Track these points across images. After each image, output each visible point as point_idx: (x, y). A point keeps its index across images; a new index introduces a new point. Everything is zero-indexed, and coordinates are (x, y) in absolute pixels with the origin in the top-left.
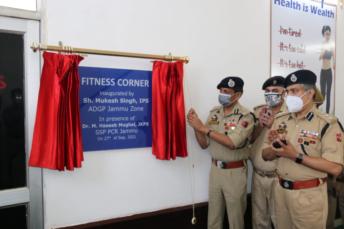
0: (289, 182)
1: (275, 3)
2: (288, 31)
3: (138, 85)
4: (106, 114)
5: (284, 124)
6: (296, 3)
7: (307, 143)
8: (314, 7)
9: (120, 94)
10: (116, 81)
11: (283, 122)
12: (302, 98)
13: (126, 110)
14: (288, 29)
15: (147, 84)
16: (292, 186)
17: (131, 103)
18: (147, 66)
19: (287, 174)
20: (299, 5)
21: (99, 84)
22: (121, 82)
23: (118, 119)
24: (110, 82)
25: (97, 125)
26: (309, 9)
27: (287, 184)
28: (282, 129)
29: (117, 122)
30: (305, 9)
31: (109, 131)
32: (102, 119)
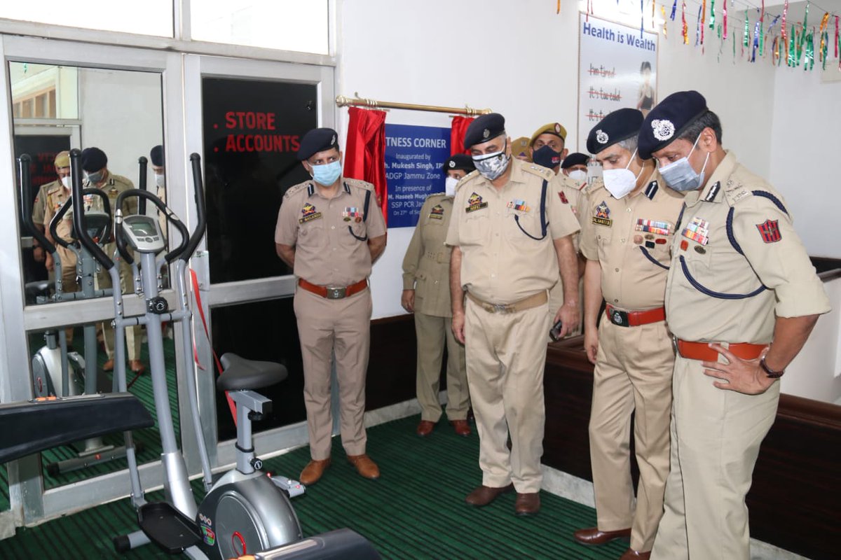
0: (622, 314)
1: (585, 32)
2: (600, 70)
3: (435, 146)
4: (402, 182)
5: (606, 206)
6: (609, 31)
7: (650, 245)
8: (631, 36)
9: (417, 157)
10: (412, 141)
11: (603, 202)
12: (630, 169)
13: (421, 177)
14: (599, 67)
15: (444, 144)
16: (627, 320)
17: (427, 168)
18: (445, 122)
19: (617, 301)
20: (613, 34)
21: (396, 145)
22: (417, 143)
23: (415, 189)
24: (406, 142)
25: (394, 196)
26: (625, 39)
27: (619, 317)
28: (602, 216)
29: (413, 193)
30: (621, 40)
31: (406, 204)
32: (398, 188)
